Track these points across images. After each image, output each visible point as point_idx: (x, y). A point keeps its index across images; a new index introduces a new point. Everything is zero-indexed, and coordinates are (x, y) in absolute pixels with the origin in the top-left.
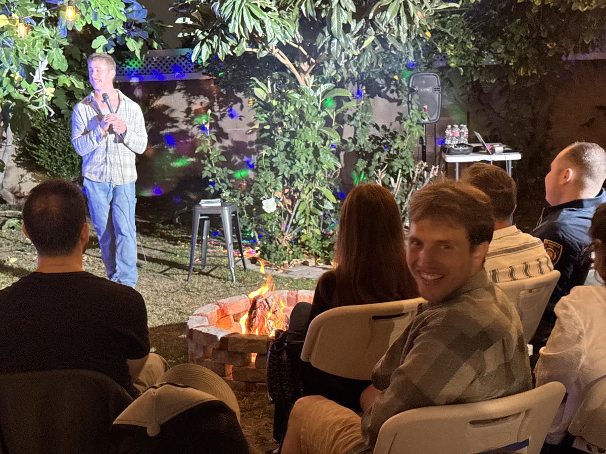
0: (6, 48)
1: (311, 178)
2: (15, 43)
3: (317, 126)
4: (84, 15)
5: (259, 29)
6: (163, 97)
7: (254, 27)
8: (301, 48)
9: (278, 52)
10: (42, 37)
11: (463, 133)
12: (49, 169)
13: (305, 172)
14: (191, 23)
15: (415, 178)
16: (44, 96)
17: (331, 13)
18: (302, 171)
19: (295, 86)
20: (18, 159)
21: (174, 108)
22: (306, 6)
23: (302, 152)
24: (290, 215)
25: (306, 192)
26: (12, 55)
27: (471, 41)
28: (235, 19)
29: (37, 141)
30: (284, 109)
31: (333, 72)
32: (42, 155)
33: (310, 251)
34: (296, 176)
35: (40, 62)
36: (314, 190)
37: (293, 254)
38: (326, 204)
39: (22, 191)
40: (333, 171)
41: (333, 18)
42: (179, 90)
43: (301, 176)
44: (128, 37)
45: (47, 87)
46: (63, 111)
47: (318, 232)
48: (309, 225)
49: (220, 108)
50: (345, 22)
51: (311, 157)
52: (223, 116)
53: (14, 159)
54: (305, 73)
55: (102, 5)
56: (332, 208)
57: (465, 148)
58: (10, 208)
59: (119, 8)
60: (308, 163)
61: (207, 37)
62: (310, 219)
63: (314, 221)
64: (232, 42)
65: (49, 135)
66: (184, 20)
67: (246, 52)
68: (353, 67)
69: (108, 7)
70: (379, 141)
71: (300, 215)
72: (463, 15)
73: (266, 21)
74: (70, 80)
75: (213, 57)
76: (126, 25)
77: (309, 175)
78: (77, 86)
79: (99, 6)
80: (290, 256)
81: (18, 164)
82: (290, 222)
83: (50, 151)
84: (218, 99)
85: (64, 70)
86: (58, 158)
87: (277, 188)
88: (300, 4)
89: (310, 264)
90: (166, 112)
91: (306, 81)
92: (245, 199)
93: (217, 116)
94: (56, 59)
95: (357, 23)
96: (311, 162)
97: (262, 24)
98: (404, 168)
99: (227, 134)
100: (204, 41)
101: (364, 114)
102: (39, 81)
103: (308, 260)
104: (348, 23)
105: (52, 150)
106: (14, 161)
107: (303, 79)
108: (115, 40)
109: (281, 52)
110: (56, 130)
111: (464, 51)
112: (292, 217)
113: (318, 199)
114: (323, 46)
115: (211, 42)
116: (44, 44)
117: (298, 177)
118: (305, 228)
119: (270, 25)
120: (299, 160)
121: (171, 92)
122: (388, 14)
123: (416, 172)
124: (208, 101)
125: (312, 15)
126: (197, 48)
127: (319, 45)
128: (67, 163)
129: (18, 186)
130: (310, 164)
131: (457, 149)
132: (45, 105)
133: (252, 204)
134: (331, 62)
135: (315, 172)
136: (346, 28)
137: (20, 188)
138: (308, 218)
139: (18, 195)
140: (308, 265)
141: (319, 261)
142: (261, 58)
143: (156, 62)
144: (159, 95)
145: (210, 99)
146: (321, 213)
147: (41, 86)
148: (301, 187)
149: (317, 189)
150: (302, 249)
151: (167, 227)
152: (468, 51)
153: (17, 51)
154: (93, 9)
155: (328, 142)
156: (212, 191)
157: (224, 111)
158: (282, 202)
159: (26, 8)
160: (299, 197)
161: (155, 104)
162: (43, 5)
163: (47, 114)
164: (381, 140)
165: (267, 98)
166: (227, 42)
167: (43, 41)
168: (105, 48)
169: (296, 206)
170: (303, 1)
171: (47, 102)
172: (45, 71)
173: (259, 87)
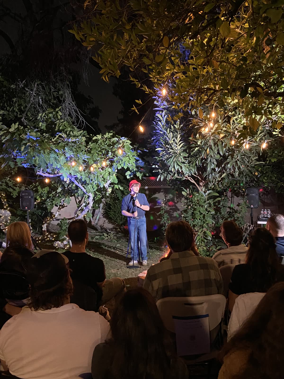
0: (94, 175)
2: (97, 173)
3: (206, 206)
5: (180, 169)
6: (156, 194)
7: (178, 168)
8: (198, 177)
10: (108, 171)
11: (269, 213)
12: (113, 219)
14: (158, 167)
15: (244, 229)
16: (108, 192)
17: (207, 164)
18: (198, 223)
19: (198, 191)
20: (104, 215)
21: (159, 198)
22: (198, 162)
23: (198, 216)
25: (200, 232)
26: (96, 177)
27: (275, 177)
28: (171, 166)
29: (110, 208)
31: (212, 186)
32: (111, 214)
34: (195, 225)
35: (108, 180)
36: (203, 231)
38: (208, 237)
39: (104, 227)
40: (211, 225)
41: (208, 166)
42: (162, 192)
44: (137, 172)
45: (109, 189)
46: (119, 198)
47: (205, 248)
49: (177, 199)
50: (213, 168)
51: (202, 218)
52: (178, 202)
53: (102, 214)
54: (201, 186)
56: (210, 239)
57: (266, 219)
58: (99, 232)
59: (133, 162)
60: (201, 220)
61: (163, 172)
62: (202, 243)
63: (203, 244)
64: (172, 174)
65: (114, 206)
66: (155, 166)
67: (177, 178)
69: (129, 161)
70: (231, 214)
72: (271, 166)
73: (183, 166)
75: (165, 179)
76: (137, 167)
77: (201, 225)
78: (120, 189)
79: (126, 161)
81: (103, 216)
83: (114, 212)
84: (176, 195)
85: (116, 183)
86: (116, 215)
88: (196, 161)
90: (157, 200)
91: (202, 189)
93: (175, 202)
95: (218, 168)
96: (202, 220)
97: (181, 168)
99: (179, 209)
100: (162, 174)
101: (224, 203)
102: (107, 186)
105: (115, 212)
106: (102, 215)
107: (200, 189)
108: (133, 172)
109: (191, 178)
110: (117, 205)
111: (271, 180)
113: (205, 235)
114: (206, 176)
115: (164, 174)
117: (197, 226)
118: (200, 246)
119: (184, 168)
120: (197, 219)
121: (159, 192)
122: (229, 165)
123: (245, 227)
124: (172, 196)
125: (200, 165)
126: (159, 176)
128: (119, 217)
129: (103, 224)
130: (201, 221)
131: (263, 218)
135: (203, 224)
136: (214, 170)
137: (103, 225)
138: (201, 242)
139: (102, 228)
142: (183, 180)
143: (154, 181)
144: (155, 193)
145: (173, 195)
146: (206, 241)
148: (198, 230)
149: (205, 231)
151: (151, 243)
152: (273, 180)
153: (98, 176)
154: (124, 162)
155: (209, 213)
156: (164, 229)
157: (178, 200)
160: (197, 234)
161: (153, 197)
164: (232, 213)
165: (187, 195)
166: (170, 174)
167: (109, 173)
168: (130, 175)
169: (196, 237)
170: (197, 160)
171: (109, 194)
172: (110, 183)
173: (184, 191)
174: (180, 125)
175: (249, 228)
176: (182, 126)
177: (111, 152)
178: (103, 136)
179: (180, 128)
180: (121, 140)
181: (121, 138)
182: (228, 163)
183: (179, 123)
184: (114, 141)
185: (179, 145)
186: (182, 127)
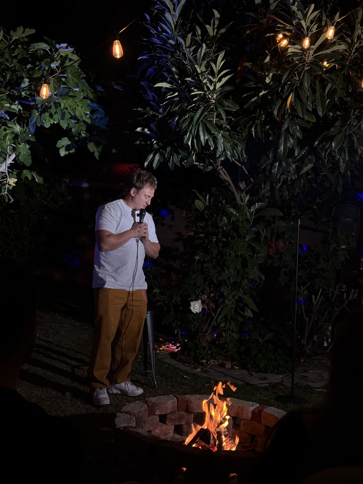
1: (236, 286)
3: (247, 240)
4: (53, 113)
5: (211, 143)
7: (207, 141)
8: (243, 167)
9: (222, 169)
10: (13, 132)
13: (232, 280)
14: (149, 132)
15: (334, 298)
16: (7, 185)
17: (279, 137)
18: (229, 278)
19: (232, 202)
22: (255, 129)
23: (232, 261)
24: (213, 318)
25: (230, 298)
28: (191, 132)
30: (219, 221)
31: (267, 193)
33: (228, 354)
34: (223, 283)
35: (8, 155)
36: (237, 297)
37: (211, 354)
38: (247, 311)
40: (256, 282)
43: (228, 283)
44: (89, 141)
45: (10, 178)
47: (236, 336)
48: (229, 329)
50: (291, 147)
51: (239, 267)
54: (242, 191)
55: (70, 106)
56: (251, 315)
59: (86, 112)
61: (161, 147)
62: (230, 323)
63: (233, 326)
64: (183, 154)
66: (143, 130)
67: (194, 165)
68: (286, 191)
69: (75, 108)
71: (222, 319)
73: (219, 137)
74: (32, 175)
77: (235, 283)
78: (37, 180)
79: (68, 107)
80: (209, 356)
82: (212, 325)
85: (28, 165)
87: (205, 291)
88: (251, 127)
89: (227, 367)
91: (242, 198)
92: (173, 298)
94: (22, 153)
95: (301, 149)
96: (238, 271)
97: (215, 139)
98: (324, 288)
100: (157, 150)
102: (5, 171)
103: (225, 362)
104: (293, 147)
107: (239, 196)
108: (77, 142)
109: (224, 169)
112: (214, 320)
113: (240, 306)
114: (265, 167)
115: (164, 151)
116: (14, 139)
117: (226, 283)
118: (225, 331)
119: (222, 141)
120: (228, 269)
122: (333, 144)
123: (336, 293)
125: (260, 137)
126: (150, 157)
127: (262, 166)
130: (237, 273)
132: (6, 193)
133: (179, 303)
134: (268, 184)
135: (241, 281)
136: (290, 152)
138: (228, 322)
140: (225, 367)
141: (235, 364)
146: (240, 319)
147: (6, 175)
148: (227, 293)
149: (240, 297)
150: (220, 351)
154: (62, 108)
155: (255, 255)
158: (207, 305)
159: (2, 102)
160: (223, 302)
162: (17, 102)
163: (7, 200)
165: (204, 210)
166: (178, 154)
167: (13, 135)
168: (68, 148)
169: (219, 310)
170: (254, 123)
171: (9, 190)
172: (11, 164)
173: (200, 199)
174: (219, 28)
175: (348, 296)
176: (223, 31)
177: (27, 78)
178: (9, 35)
179: (219, 36)
180: (57, 50)
181: (58, 46)
182: (331, 139)
183: (217, 23)
184: (37, 51)
185: (220, 80)
186: (222, 34)
